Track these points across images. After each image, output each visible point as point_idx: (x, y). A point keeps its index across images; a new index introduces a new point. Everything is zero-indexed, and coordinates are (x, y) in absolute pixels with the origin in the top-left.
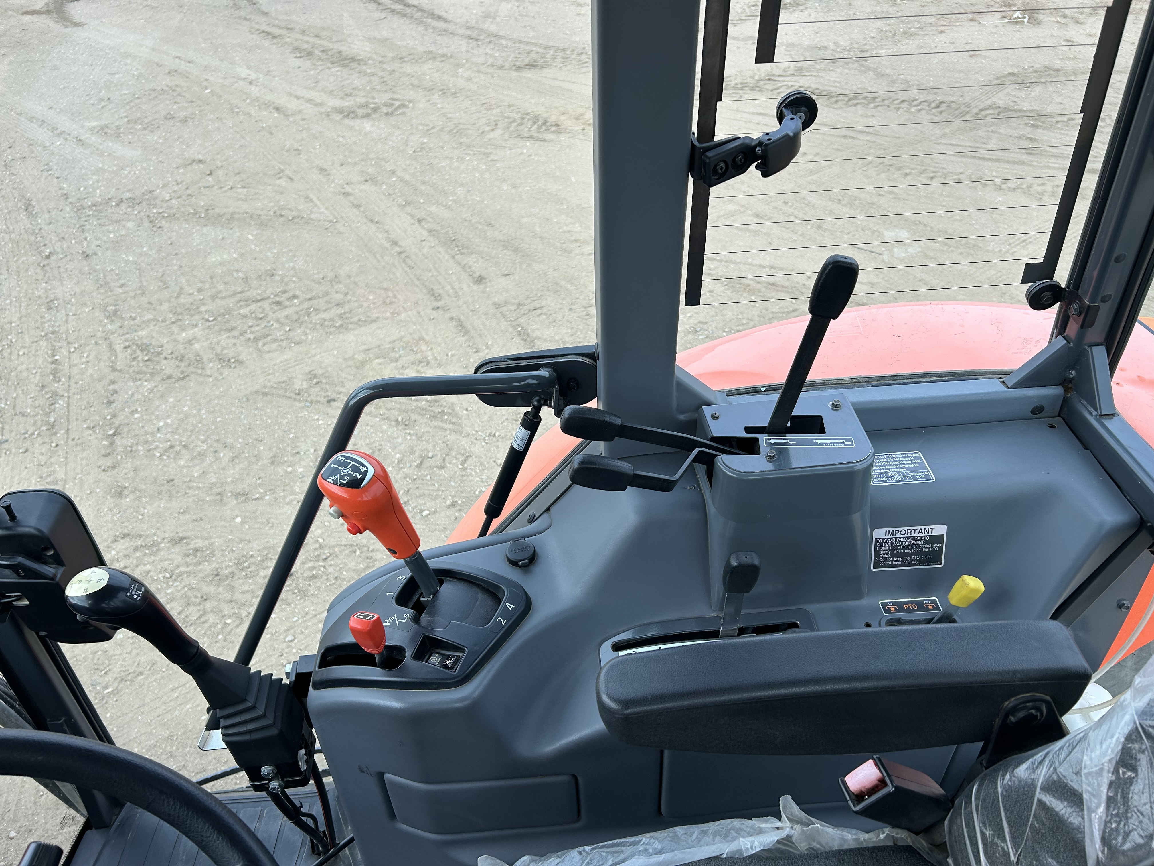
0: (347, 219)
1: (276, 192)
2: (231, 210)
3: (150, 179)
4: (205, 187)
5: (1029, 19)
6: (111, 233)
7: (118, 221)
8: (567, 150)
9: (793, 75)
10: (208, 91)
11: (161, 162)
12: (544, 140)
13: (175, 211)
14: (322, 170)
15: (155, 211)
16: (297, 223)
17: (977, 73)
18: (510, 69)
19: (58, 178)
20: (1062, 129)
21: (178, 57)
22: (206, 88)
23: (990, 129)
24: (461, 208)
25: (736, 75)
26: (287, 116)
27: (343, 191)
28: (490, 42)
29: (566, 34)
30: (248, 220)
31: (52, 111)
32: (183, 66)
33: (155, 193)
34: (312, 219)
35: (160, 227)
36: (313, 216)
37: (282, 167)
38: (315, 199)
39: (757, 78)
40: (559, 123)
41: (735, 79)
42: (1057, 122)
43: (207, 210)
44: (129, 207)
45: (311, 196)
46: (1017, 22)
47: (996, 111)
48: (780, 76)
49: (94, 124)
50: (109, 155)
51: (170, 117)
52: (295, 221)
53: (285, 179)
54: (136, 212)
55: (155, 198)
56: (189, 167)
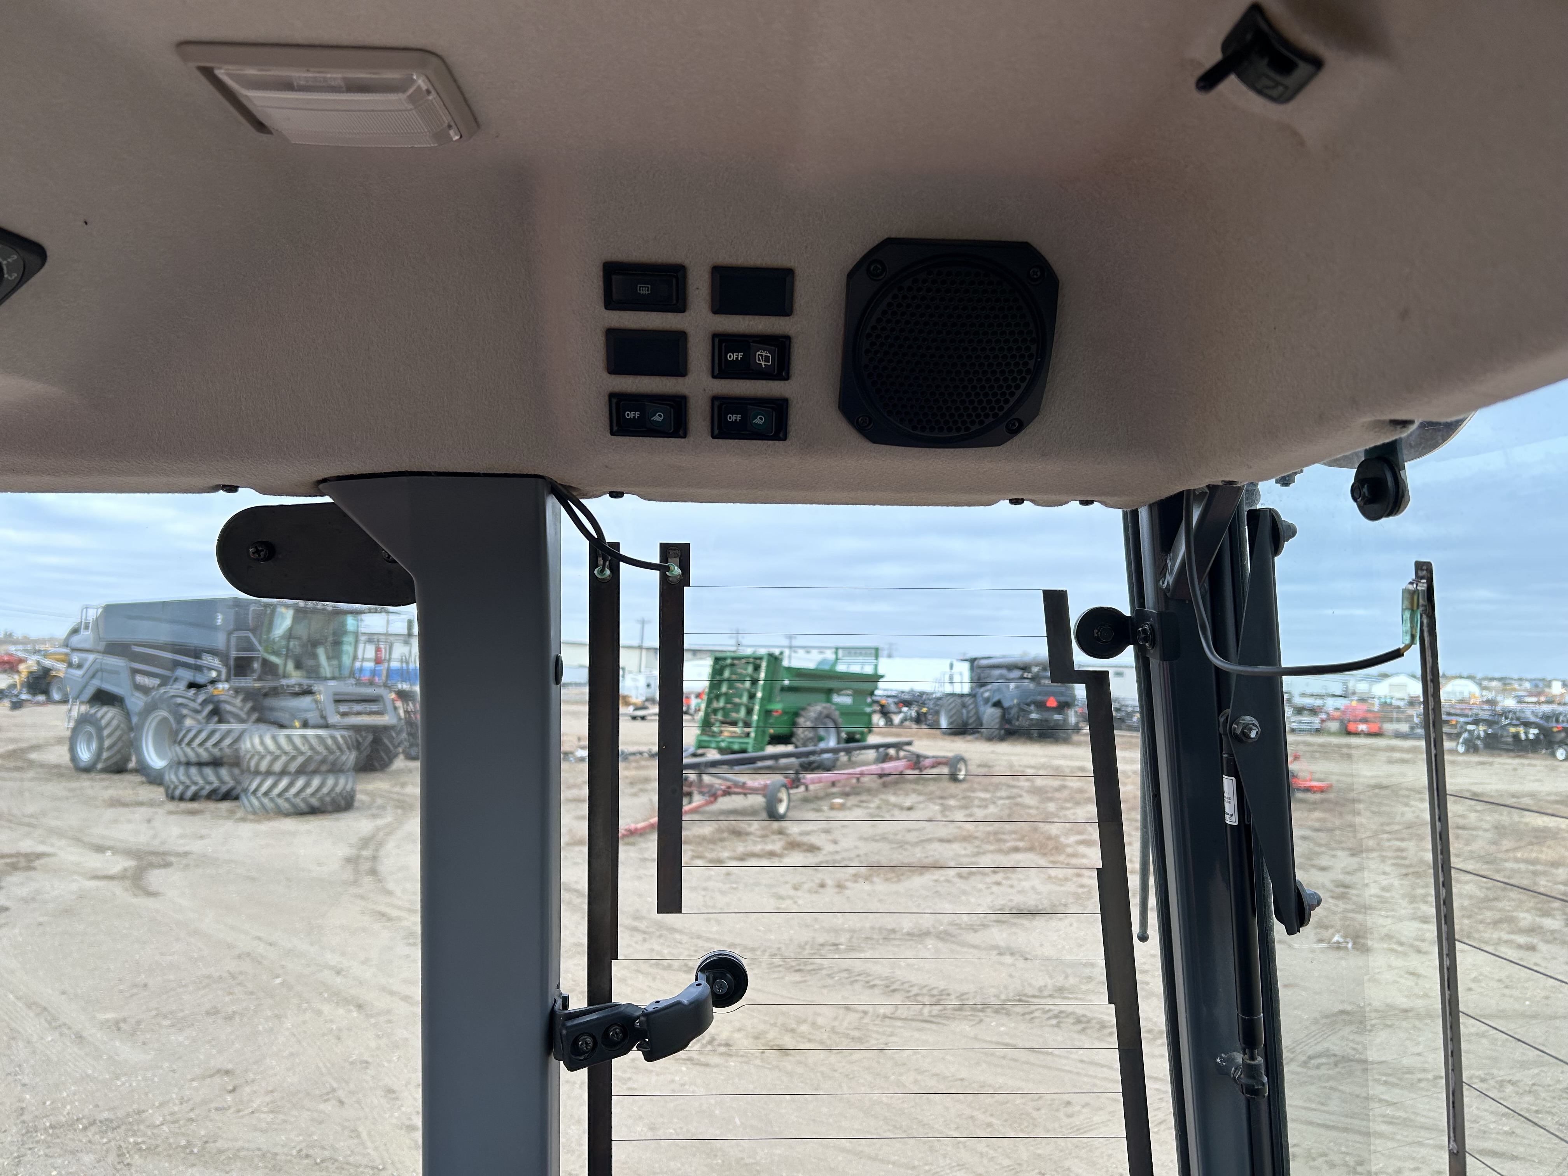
0: (400, 1166)
1: (313, 1120)
2: (240, 1144)
3: (146, 1094)
4: (217, 1109)
5: (1354, 943)
6: (55, 1168)
7: (73, 1153)
8: (737, 1080)
9: (1051, 996)
10: (278, 981)
11: (174, 1071)
12: (707, 1065)
13: (159, 1142)
14: (390, 1091)
15: (131, 1140)
16: (327, 1168)
17: (1295, 1008)
18: (679, 969)
19: (24, 1085)
20: (1427, 1090)
21: (260, 939)
22: (278, 977)
23: (1327, 1084)
24: (569, 1155)
25: (976, 992)
26: (368, 1016)
27: (408, 1123)
28: (660, 936)
29: (759, 930)
30: (256, 1160)
31: (64, 997)
32: (261, 948)
33: (144, 1115)
34: (348, 1163)
35: (128, 1164)
36: (351, 1159)
37: (335, 1085)
38: (364, 1135)
39: (1003, 997)
40: (731, 1042)
41: (974, 997)
42: (1420, 1080)
43: (206, 1142)
44: (100, 1132)
45: (360, 1129)
46: (1338, 947)
47: (1332, 1060)
48: (1034, 996)
49: (110, 1016)
50: (110, 1058)
51: (214, 1012)
52: (324, 1165)
53: (333, 1102)
54: (105, 1140)
55: (141, 1122)
56: (209, 1080)
